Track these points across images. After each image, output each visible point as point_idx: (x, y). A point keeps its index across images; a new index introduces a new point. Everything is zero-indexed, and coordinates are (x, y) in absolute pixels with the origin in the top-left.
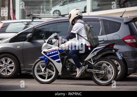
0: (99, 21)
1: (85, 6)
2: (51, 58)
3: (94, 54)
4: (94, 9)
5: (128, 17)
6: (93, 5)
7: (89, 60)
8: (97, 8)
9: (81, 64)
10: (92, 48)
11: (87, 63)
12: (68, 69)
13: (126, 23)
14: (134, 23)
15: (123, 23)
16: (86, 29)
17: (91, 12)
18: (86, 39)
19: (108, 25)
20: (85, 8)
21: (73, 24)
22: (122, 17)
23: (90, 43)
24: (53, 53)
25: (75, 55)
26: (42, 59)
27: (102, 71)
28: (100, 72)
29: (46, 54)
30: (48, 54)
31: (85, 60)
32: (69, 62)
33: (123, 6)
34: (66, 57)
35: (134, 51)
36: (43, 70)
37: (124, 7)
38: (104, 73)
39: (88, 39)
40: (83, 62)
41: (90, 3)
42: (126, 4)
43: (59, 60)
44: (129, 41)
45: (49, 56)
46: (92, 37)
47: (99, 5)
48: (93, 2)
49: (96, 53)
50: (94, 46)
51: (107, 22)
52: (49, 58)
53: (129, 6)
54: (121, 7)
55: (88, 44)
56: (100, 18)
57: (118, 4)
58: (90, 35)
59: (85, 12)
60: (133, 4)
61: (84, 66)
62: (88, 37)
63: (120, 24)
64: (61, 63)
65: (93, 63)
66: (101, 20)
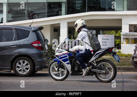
0: (13, 30)
1: (2, 18)
2: (62, 60)
3: (96, 57)
4: (9, 20)
5: (35, 27)
6: (8, 17)
7: (92, 62)
8: (12, 19)
9: (86, 65)
10: (95, 52)
11: (91, 64)
12: (76, 69)
13: (34, 31)
14: (40, 31)
15: (32, 31)
16: (89, 36)
17: (7, 22)
18: (89, 45)
19: (20, 33)
20: (2, 19)
21: (79, 32)
22: (30, 26)
23: (93, 48)
24: (63, 56)
25: (80, 58)
26: (55, 61)
27: (103, 71)
28: (101, 71)
29: (58, 57)
30: (59, 57)
31: (90, 62)
32: (77, 63)
33: (31, 18)
34: (74, 59)
35: (40, 53)
36: (56, 69)
37: (33, 18)
38: (105, 72)
39: (91, 45)
40: (87, 63)
41: (6, 16)
42: (34, 16)
43: (69, 62)
44: (36, 45)
45: (60, 58)
46: (94, 43)
47: (12, 17)
48: (8, 15)
49: (97, 56)
50: (96, 51)
51: (19, 31)
52: (60, 60)
53: (36, 18)
54: (30, 19)
55: (91, 49)
56: (13, 27)
57: (28, 16)
58: (92, 41)
59: (2, 22)
60: (39, 16)
61: (89, 67)
62: (90, 43)
63: (29, 32)
64: (70, 65)
65: (95, 65)
66: (14, 28)
